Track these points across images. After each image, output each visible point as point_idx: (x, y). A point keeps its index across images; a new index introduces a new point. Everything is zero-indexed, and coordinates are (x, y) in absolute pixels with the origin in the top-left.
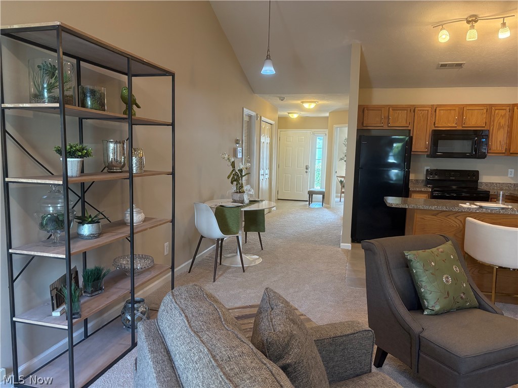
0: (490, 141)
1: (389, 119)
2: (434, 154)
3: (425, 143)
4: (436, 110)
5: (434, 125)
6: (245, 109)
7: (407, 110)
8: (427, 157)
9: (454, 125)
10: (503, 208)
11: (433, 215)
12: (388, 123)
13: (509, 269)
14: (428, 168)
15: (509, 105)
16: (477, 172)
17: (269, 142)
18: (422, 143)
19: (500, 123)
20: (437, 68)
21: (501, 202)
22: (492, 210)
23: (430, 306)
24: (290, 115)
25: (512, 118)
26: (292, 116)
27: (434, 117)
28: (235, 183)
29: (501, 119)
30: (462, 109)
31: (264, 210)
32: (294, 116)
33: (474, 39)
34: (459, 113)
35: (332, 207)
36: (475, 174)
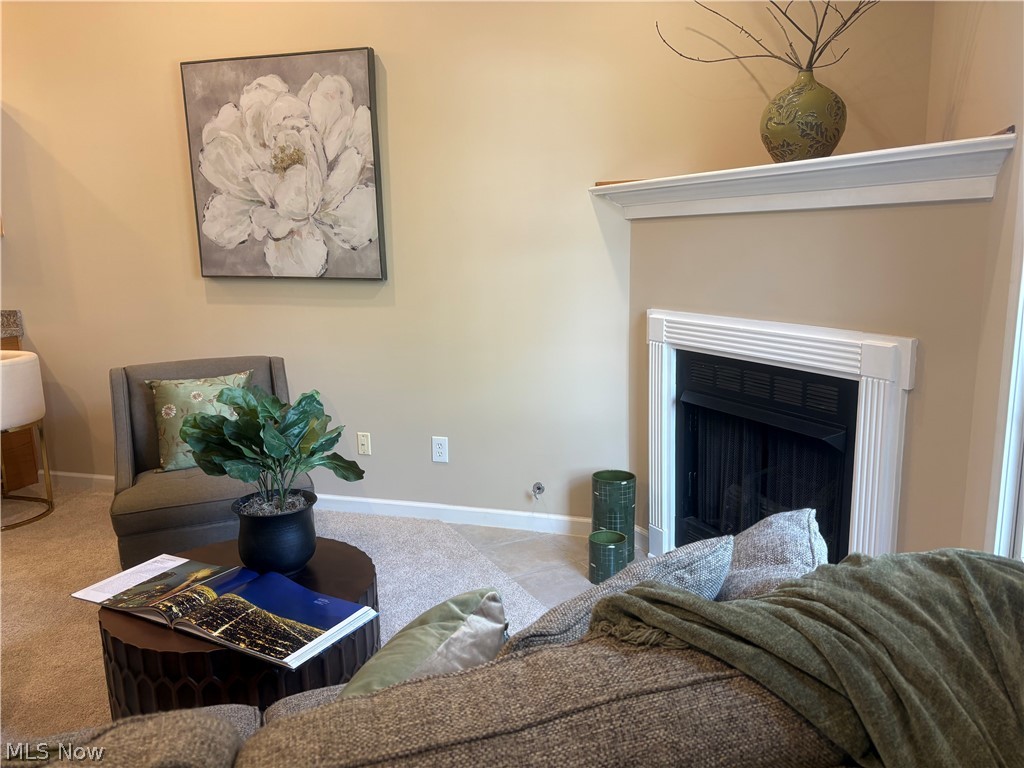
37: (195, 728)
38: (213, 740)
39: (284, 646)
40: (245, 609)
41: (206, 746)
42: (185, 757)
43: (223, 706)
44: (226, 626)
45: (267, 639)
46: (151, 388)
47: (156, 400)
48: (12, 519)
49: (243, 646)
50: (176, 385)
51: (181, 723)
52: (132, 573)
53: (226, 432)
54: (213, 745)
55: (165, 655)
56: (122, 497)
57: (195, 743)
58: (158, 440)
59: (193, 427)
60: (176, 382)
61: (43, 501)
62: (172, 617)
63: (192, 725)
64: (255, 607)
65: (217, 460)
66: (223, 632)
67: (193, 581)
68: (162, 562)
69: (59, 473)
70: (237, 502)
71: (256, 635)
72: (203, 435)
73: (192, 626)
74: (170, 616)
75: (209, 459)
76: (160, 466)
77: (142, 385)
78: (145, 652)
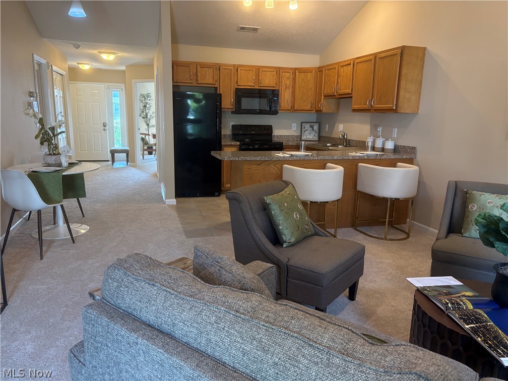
0: (280, 100)
1: (197, 76)
2: (238, 110)
3: (231, 100)
4: (237, 69)
5: (237, 83)
6: (35, 56)
7: (213, 68)
8: (232, 113)
9: (253, 84)
10: (306, 155)
11: (258, 165)
12: (197, 80)
13: (317, 202)
14: (234, 124)
15: (292, 69)
16: (271, 126)
17: (62, 95)
18: (228, 101)
19: (286, 84)
20: (237, 30)
21: (303, 150)
22: (300, 157)
23: (287, 239)
24: (80, 66)
25: (294, 79)
26: (83, 67)
27: (236, 76)
28: (46, 144)
29: (287, 81)
30: (258, 70)
31: (83, 174)
32: (86, 67)
33: (271, 7)
34: (256, 74)
35: (138, 165)
36: (269, 129)
37: (440, 366)
38: (447, 376)
39: (503, 351)
40: (486, 322)
41: (443, 377)
42: (432, 377)
43: (460, 363)
44: (474, 325)
45: (494, 343)
46: (467, 193)
47: (467, 200)
48: (392, 236)
49: (479, 339)
50: (480, 195)
51: (434, 360)
52: (434, 279)
53: (501, 226)
54: (446, 378)
55: (439, 324)
56: (439, 242)
57: (438, 373)
58: (463, 220)
59: (483, 219)
60: (480, 193)
61: (406, 233)
62: (447, 308)
63: (439, 364)
64: (492, 323)
65: (492, 239)
66: (471, 327)
67: (462, 295)
68: (449, 280)
69: (415, 223)
70: (497, 265)
71: (488, 337)
72: (487, 224)
73: (456, 317)
74: (446, 307)
75: (487, 237)
76: (461, 233)
77: (462, 191)
78: (430, 318)
